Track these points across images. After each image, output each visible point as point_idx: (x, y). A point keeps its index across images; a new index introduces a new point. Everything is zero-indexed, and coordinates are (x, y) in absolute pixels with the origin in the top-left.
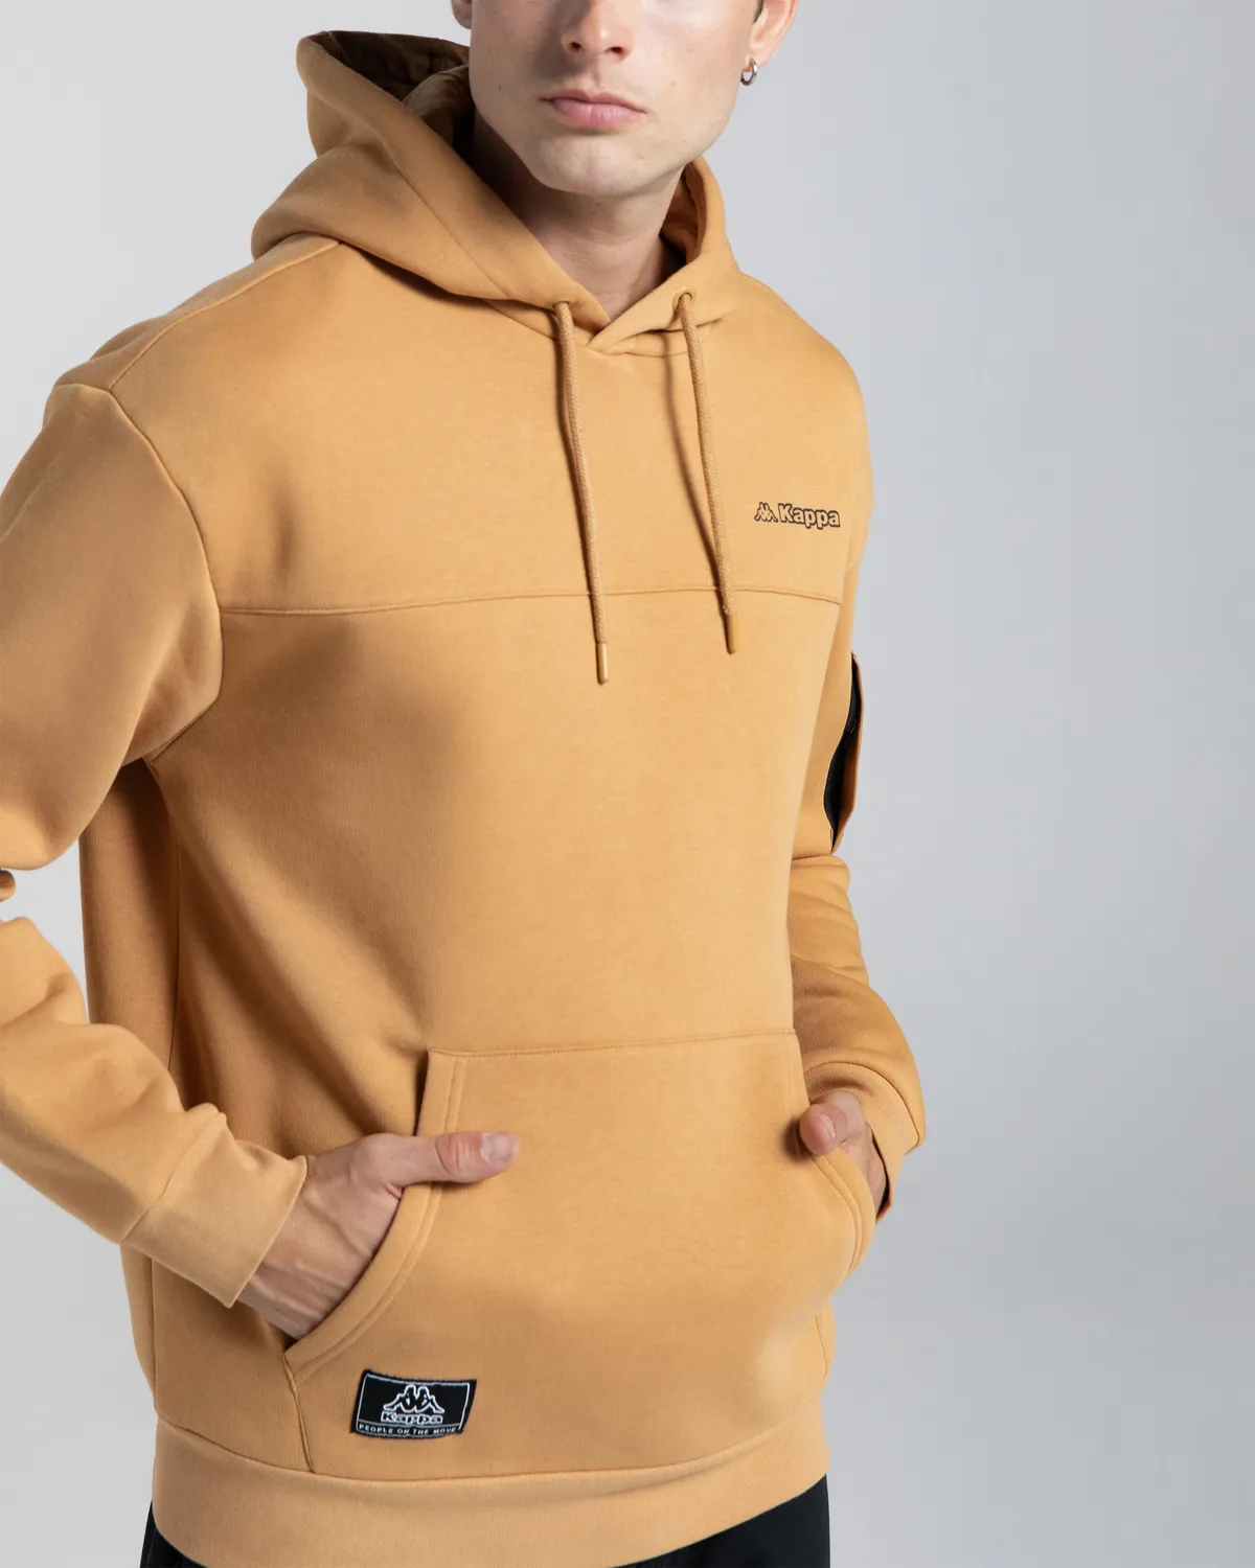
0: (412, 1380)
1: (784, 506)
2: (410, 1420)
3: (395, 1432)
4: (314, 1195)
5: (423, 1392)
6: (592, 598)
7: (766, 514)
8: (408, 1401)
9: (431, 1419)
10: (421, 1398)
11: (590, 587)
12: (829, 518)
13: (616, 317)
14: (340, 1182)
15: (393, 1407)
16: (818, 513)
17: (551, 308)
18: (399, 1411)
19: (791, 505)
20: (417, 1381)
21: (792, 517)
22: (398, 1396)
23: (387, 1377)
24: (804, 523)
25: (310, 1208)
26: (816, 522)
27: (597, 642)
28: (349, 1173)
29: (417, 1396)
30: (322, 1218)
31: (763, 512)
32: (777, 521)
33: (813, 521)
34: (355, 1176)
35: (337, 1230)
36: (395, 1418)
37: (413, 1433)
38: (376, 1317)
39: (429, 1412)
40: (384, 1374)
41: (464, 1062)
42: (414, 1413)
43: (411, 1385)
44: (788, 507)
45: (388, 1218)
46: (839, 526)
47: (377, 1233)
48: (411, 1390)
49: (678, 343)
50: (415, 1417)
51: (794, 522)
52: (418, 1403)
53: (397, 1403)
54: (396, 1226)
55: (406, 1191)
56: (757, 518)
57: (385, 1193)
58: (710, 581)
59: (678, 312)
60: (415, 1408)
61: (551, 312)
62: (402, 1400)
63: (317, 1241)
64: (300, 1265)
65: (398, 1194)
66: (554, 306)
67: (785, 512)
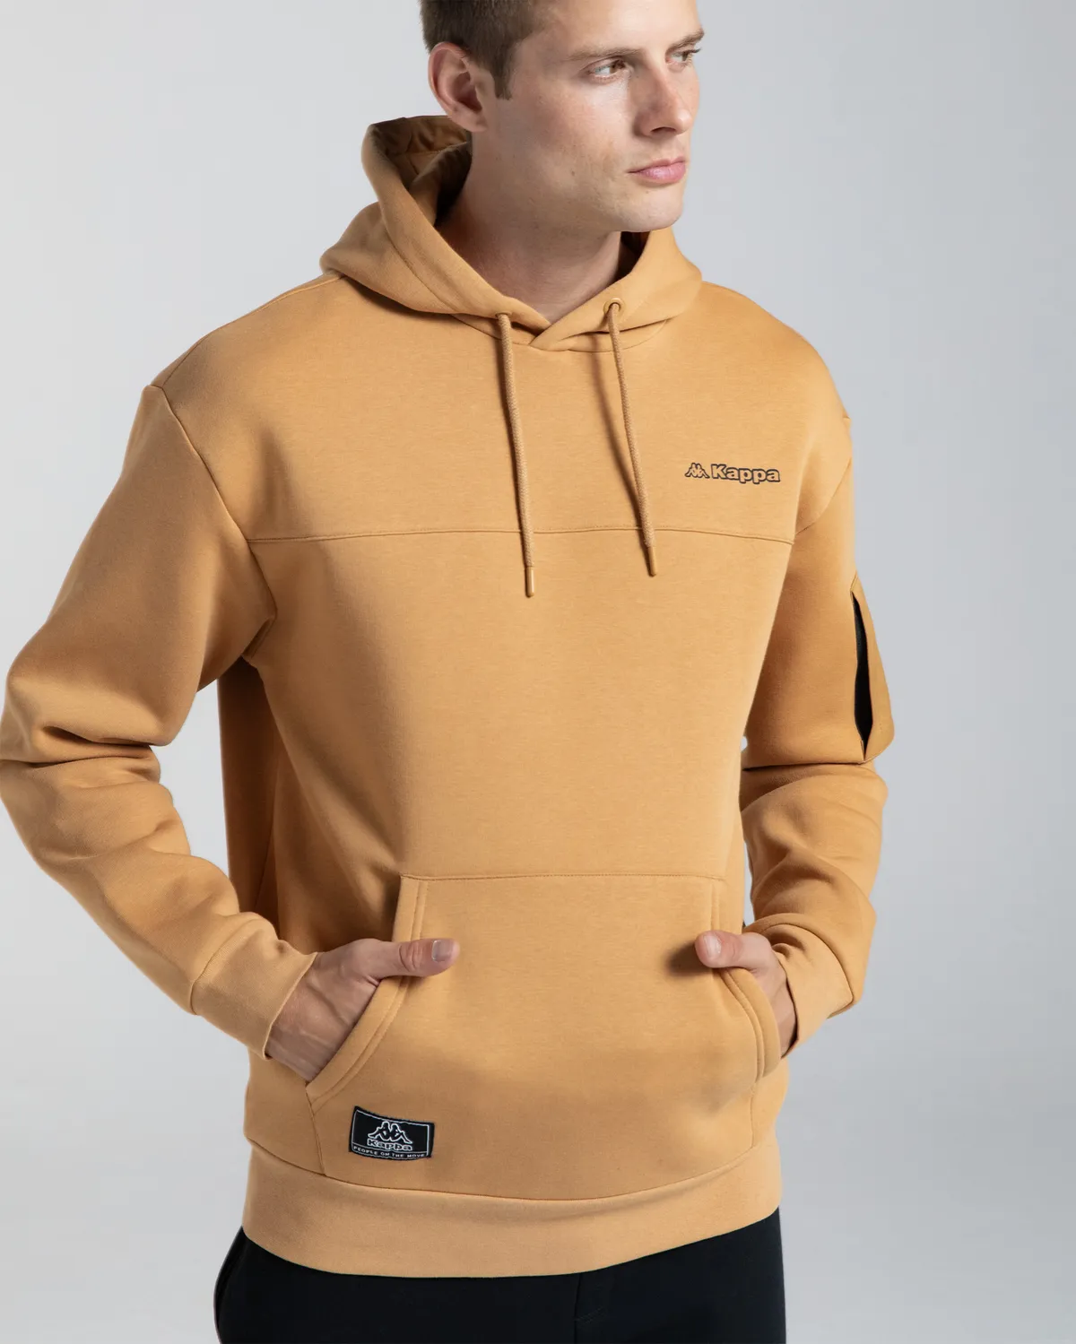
0: (386, 1118)
1: (718, 466)
2: (388, 1146)
3: (379, 1154)
4: (315, 980)
5: (395, 1127)
6: (522, 534)
7: (698, 472)
8: (385, 1133)
9: (403, 1147)
10: (394, 1132)
11: (521, 527)
12: (767, 475)
13: (554, 322)
14: (332, 972)
15: (374, 1136)
16: (755, 472)
17: (494, 317)
18: (379, 1139)
19: (725, 466)
20: (391, 1119)
21: (726, 475)
22: (378, 1128)
23: (369, 1113)
24: (739, 479)
25: (311, 988)
26: (752, 478)
27: (526, 566)
28: (339, 966)
29: (391, 1130)
30: (319, 996)
31: (695, 470)
32: (709, 477)
33: (749, 477)
34: (343, 968)
35: (332, 1008)
36: (377, 1144)
37: (392, 1156)
38: (356, 1071)
39: (401, 1142)
40: (368, 1110)
41: (426, 883)
42: (390, 1142)
43: (386, 1122)
44: (721, 468)
45: (365, 999)
46: (779, 481)
47: (357, 1010)
48: (386, 1125)
49: (605, 341)
50: (391, 1145)
51: (727, 478)
52: (392, 1134)
53: (377, 1133)
54: (372, 1006)
55: (382, 983)
56: (688, 475)
57: (366, 983)
58: (631, 522)
59: (606, 318)
60: (390, 1138)
61: (494, 321)
62: (381, 1131)
63: (317, 1014)
64: (303, 1032)
65: (376, 983)
66: (496, 315)
67: (717, 471)
